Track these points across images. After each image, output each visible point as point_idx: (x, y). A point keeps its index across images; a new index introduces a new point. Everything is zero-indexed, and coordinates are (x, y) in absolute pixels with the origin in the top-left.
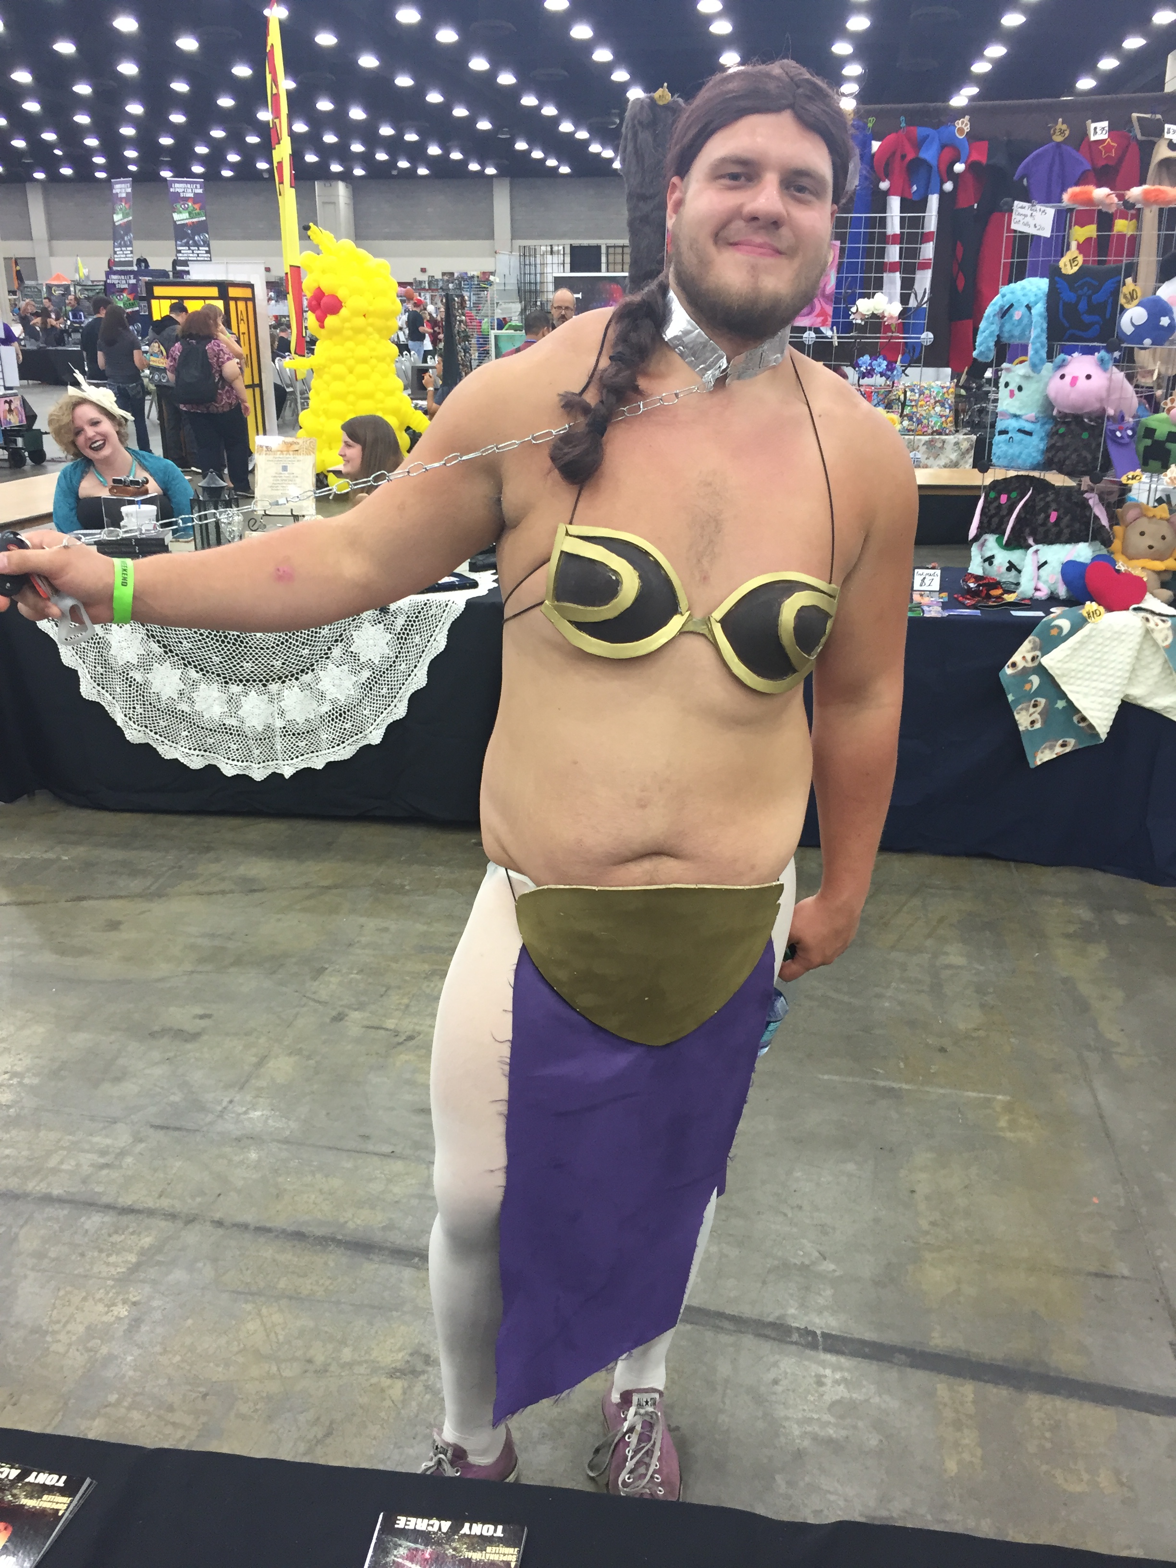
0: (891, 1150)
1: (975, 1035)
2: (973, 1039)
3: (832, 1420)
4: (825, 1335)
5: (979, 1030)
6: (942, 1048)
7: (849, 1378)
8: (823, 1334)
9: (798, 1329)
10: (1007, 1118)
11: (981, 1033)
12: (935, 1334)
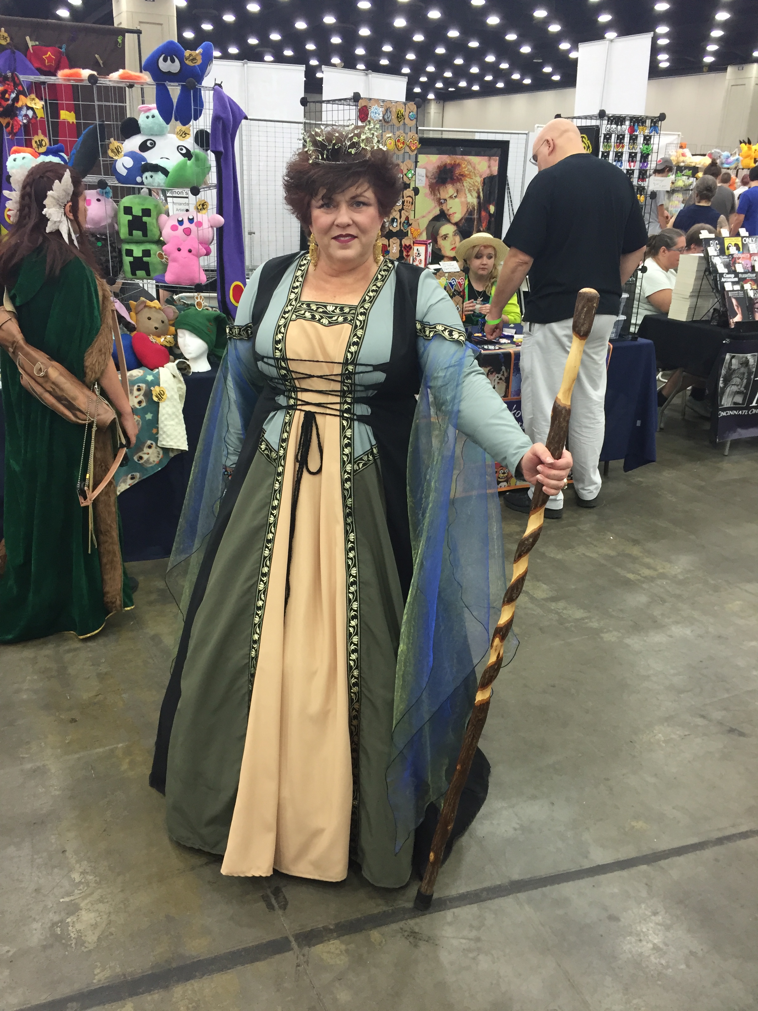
0: (43, 822)
1: (95, 701)
2: (95, 704)
5: (98, 695)
6: (73, 719)
10: (127, 760)
11: (101, 697)
12: (97, 971)
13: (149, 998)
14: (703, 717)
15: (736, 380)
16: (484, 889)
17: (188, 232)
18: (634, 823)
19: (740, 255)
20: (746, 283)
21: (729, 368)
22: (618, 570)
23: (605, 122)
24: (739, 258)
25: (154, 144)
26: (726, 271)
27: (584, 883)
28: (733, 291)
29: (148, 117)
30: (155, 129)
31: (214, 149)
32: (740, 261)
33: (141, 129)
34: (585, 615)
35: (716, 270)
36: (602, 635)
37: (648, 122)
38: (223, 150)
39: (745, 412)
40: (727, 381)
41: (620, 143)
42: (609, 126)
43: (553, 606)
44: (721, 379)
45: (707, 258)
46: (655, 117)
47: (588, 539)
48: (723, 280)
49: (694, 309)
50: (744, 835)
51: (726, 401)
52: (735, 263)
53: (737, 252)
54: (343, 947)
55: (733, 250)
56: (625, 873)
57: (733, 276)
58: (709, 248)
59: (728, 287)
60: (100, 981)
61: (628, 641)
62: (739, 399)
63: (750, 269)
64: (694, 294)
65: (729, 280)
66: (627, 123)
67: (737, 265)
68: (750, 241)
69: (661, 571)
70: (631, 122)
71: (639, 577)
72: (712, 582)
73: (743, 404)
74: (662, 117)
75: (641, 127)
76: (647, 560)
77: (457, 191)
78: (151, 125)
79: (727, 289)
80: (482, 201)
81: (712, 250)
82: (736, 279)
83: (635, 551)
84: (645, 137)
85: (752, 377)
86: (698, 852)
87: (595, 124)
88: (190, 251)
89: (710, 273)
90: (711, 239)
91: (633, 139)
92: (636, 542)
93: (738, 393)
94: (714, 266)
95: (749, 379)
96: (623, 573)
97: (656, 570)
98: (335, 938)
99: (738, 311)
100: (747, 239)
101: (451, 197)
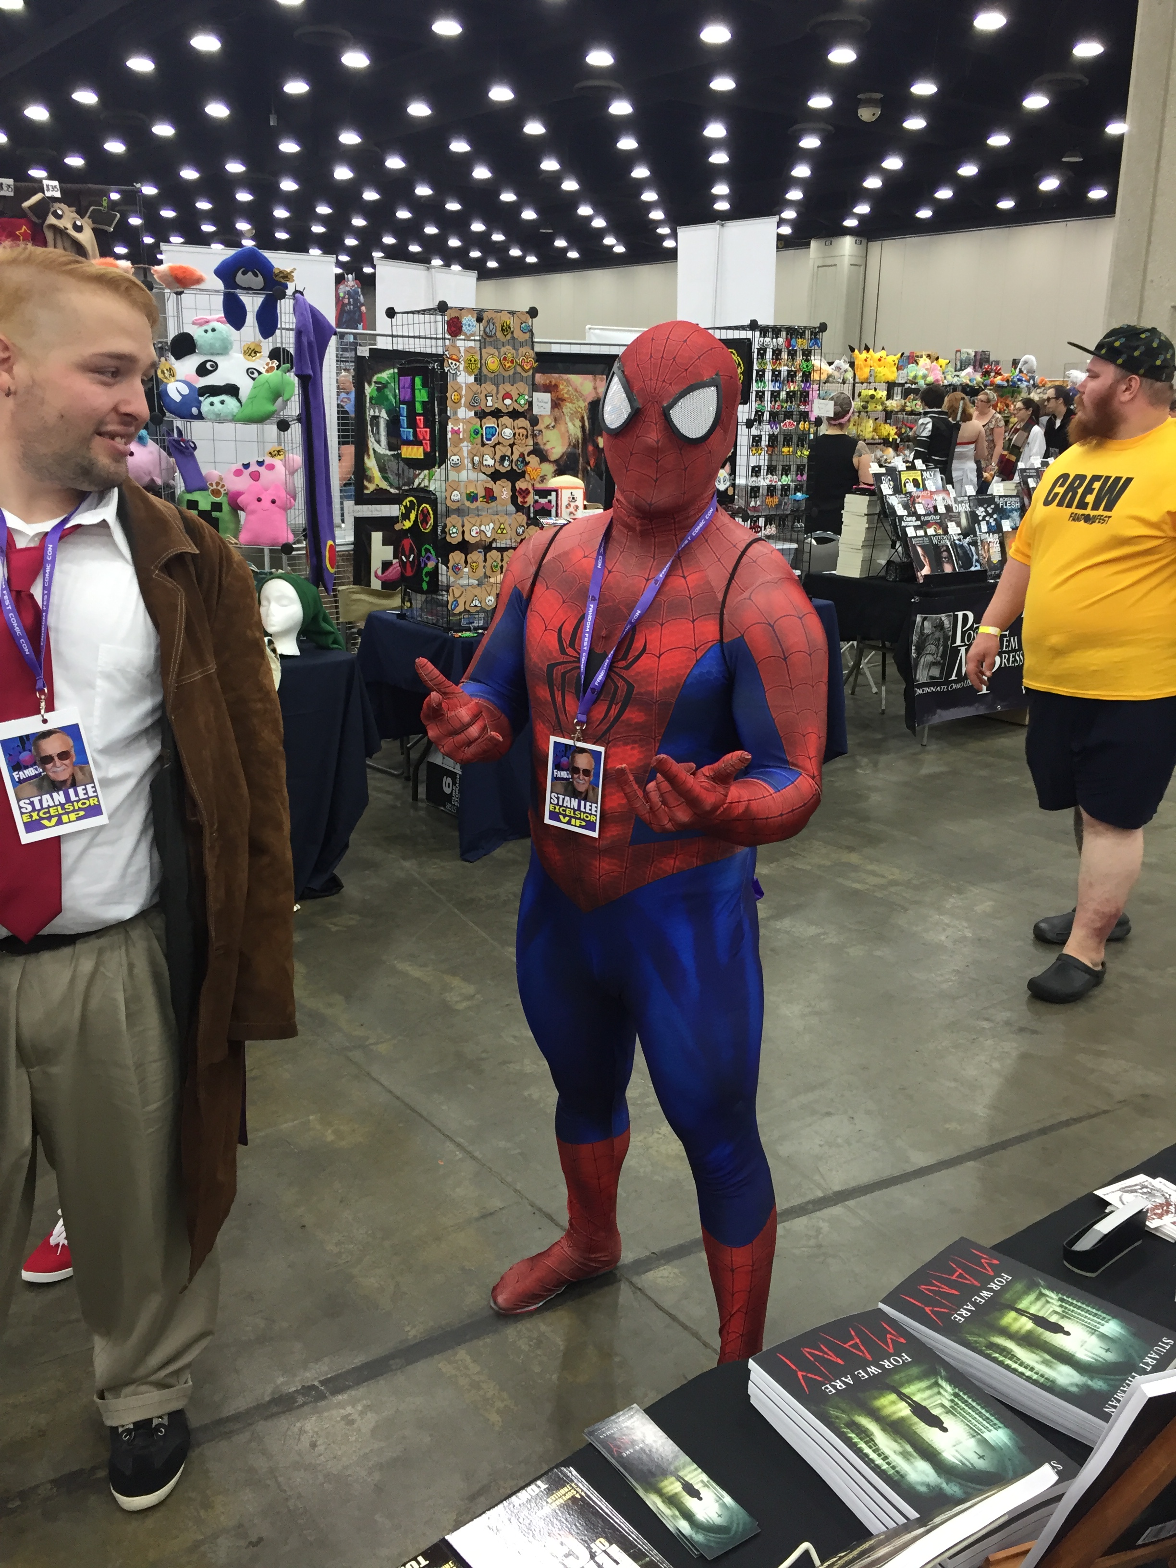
3: (383, 1444)
4: (322, 1383)
7: (369, 1403)
8: (320, 1382)
9: (297, 1391)
10: (330, 1131)
12: (407, 1328)
13: (481, 1343)
14: (987, 1019)
15: (931, 648)
16: (809, 1202)
17: (255, 476)
18: (947, 1126)
19: (919, 493)
20: (930, 527)
21: (922, 633)
22: (840, 880)
23: (758, 333)
24: (918, 497)
25: (215, 366)
26: (905, 513)
27: (914, 1183)
28: (917, 537)
29: (206, 331)
30: (217, 345)
31: (300, 373)
32: (920, 500)
33: (198, 347)
34: (819, 930)
35: (895, 512)
36: (846, 950)
37: (807, 334)
38: (311, 373)
39: (944, 688)
40: (920, 650)
41: (777, 359)
42: (762, 339)
43: (778, 925)
44: (913, 648)
45: (882, 498)
46: (815, 328)
47: (792, 850)
48: (903, 524)
49: (868, 562)
50: (1067, 1123)
51: (922, 676)
52: (914, 503)
53: (914, 489)
54: (676, 1271)
55: (910, 487)
56: (951, 1171)
57: (914, 518)
58: (882, 486)
59: (911, 532)
60: (415, 1336)
61: (879, 953)
62: (935, 672)
63: (932, 510)
64: (867, 543)
65: (910, 524)
66: (784, 334)
67: (917, 506)
68: (928, 476)
69: (891, 877)
70: (787, 334)
71: (868, 886)
72: (953, 884)
73: (941, 678)
74: (823, 327)
75: (800, 340)
76: (870, 867)
77: (556, 420)
78: (211, 341)
79: (909, 535)
80: (587, 431)
81: (886, 488)
82: (919, 523)
83: (854, 858)
84: (804, 351)
85: (949, 643)
86: (1023, 1144)
87: (744, 337)
88: (273, 502)
89: (886, 516)
90: (883, 474)
91: (792, 354)
92: (851, 849)
93: (934, 664)
94: (892, 508)
95: (945, 646)
96: (848, 883)
97: (883, 877)
98: (664, 1265)
99: (926, 562)
100: (924, 473)
101: (547, 427)
